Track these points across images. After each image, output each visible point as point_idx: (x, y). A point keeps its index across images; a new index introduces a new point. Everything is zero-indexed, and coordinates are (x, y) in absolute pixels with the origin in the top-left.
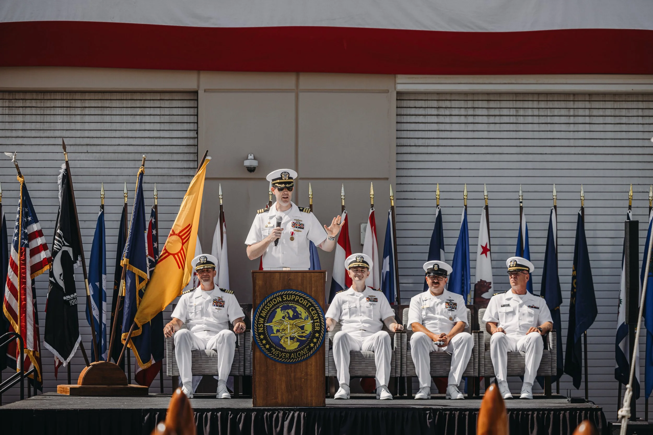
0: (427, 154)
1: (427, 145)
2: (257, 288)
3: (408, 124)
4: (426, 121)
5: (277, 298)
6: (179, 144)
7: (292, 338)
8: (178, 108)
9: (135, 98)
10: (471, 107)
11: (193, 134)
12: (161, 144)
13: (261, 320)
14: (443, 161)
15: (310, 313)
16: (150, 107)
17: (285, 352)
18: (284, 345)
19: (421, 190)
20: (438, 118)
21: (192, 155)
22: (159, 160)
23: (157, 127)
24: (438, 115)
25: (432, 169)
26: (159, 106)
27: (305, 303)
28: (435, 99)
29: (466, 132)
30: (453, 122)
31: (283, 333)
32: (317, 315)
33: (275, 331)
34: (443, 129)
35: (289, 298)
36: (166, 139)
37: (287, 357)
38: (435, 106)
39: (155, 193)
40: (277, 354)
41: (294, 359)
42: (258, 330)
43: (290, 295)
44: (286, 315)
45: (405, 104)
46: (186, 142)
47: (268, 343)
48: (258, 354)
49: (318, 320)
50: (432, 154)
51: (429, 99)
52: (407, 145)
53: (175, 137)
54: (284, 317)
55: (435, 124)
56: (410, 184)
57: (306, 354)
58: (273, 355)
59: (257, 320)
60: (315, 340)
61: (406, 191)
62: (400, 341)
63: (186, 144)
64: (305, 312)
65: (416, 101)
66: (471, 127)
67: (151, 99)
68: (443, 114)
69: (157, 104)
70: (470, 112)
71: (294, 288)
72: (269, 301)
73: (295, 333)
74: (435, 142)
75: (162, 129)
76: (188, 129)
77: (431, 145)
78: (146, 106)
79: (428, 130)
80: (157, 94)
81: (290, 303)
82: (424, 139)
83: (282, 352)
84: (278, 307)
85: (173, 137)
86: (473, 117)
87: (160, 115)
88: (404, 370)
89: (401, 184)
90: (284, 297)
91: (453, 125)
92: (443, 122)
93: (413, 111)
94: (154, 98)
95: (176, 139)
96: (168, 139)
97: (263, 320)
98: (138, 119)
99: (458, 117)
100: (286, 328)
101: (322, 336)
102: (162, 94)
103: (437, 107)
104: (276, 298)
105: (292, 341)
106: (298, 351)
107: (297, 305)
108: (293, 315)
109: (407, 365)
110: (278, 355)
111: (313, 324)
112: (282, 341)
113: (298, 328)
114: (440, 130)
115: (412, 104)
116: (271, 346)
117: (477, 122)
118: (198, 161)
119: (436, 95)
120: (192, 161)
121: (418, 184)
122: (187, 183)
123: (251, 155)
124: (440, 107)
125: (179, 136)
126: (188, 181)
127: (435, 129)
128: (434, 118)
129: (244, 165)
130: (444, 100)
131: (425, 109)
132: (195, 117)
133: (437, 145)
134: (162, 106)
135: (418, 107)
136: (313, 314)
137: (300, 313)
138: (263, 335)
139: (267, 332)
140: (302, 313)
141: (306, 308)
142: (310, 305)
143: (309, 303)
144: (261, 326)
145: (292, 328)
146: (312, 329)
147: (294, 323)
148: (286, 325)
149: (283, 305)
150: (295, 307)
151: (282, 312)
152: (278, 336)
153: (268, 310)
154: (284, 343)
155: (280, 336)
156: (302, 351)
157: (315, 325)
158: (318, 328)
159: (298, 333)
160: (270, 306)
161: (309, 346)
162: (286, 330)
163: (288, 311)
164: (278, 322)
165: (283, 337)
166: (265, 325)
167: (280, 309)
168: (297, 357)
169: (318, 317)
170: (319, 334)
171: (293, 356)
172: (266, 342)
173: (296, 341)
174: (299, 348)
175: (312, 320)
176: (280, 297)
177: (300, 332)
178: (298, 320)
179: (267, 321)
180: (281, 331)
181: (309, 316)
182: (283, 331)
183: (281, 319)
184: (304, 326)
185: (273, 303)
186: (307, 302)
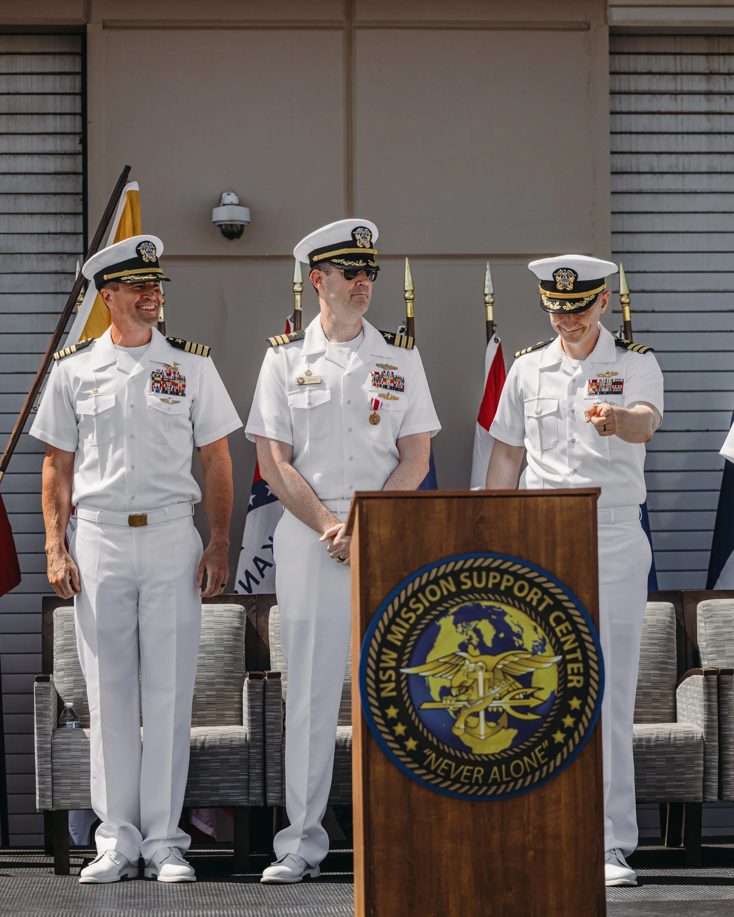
0: (683, 193)
1: (681, 170)
2: (374, 550)
3: (633, 116)
4: (679, 110)
5: (442, 582)
6: (35, 171)
7: (492, 716)
8: (29, 77)
11: (71, 144)
13: (390, 658)
14: (724, 212)
15: (549, 631)
17: (469, 762)
18: (467, 740)
19: (668, 288)
20: (708, 100)
21: (68, 199)
24: (708, 93)
25: (695, 232)
27: (533, 596)
28: (702, 51)
31: (463, 697)
32: (573, 637)
33: (435, 694)
34: (723, 130)
35: (480, 581)
37: (477, 778)
38: (702, 70)
40: (443, 770)
41: (499, 785)
42: (378, 690)
43: (484, 574)
44: (471, 639)
46: (51, 165)
47: (412, 731)
48: (380, 769)
49: (578, 655)
50: (696, 193)
51: (683, 51)
52: (629, 170)
53: (23, 151)
54: (463, 647)
55: (703, 117)
56: (638, 272)
57: (541, 767)
58: (429, 772)
59: (375, 657)
60: (569, 721)
64: (535, 629)
65: (653, 57)
68: (723, 89)
71: (495, 547)
72: (414, 594)
73: (500, 699)
74: (704, 163)
76: (58, 131)
77: (692, 170)
79: (685, 130)
81: (483, 599)
82: (674, 156)
83: (460, 762)
84: (444, 613)
85: (19, 151)
90: (462, 578)
92: (723, 110)
93: (643, 83)
95: (25, 157)
97: (395, 655)
100: (470, 682)
101: (592, 705)
103: (707, 71)
104: (436, 581)
105: (492, 724)
106: (511, 758)
107: (508, 604)
108: (496, 639)
110: (447, 772)
111: (562, 666)
112: (460, 724)
113: (512, 680)
114: (715, 130)
116: (423, 743)
118: (85, 214)
119: (702, 39)
120: (70, 216)
121: (660, 272)
122: (56, 273)
123: (229, 194)
124: (713, 71)
125: (35, 150)
126: (59, 269)
127: (703, 130)
128: (700, 100)
129: (214, 220)
130: (724, 54)
131: (674, 76)
132: (78, 99)
133: (708, 170)
135: (658, 70)
136: (559, 635)
137: (519, 632)
138: (395, 707)
139: (409, 697)
140: (525, 631)
141: (537, 613)
142: (552, 603)
143: (546, 597)
144: (390, 676)
145: (492, 680)
146: (559, 685)
147: (498, 664)
148: (470, 672)
149: (462, 605)
150: (501, 610)
151: (457, 627)
152: (445, 709)
153: (411, 622)
154: (465, 731)
155: (451, 708)
156: (526, 759)
157: (569, 672)
158: (578, 682)
159: (511, 699)
160: (418, 609)
161: (549, 743)
162: (473, 688)
163: (477, 624)
164: (446, 663)
165: (462, 711)
166: (403, 673)
167: (452, 618)
168: (509, 779)
169: (576, 644)
170: (580, 702)
171: (495, 774)
172: (406, 731)
173: (506, 726)
174: (515, 750)
175: (556, 654)
176: (450, 579)
177: (518, 694)
178: (513, 655)
179: (409, 659)
180: (454, 692)
181: (547, 641)
182: (464, 693)
183: (454, 654)
184: (531, 674)
185: (426, 600)
186: (540, 594)
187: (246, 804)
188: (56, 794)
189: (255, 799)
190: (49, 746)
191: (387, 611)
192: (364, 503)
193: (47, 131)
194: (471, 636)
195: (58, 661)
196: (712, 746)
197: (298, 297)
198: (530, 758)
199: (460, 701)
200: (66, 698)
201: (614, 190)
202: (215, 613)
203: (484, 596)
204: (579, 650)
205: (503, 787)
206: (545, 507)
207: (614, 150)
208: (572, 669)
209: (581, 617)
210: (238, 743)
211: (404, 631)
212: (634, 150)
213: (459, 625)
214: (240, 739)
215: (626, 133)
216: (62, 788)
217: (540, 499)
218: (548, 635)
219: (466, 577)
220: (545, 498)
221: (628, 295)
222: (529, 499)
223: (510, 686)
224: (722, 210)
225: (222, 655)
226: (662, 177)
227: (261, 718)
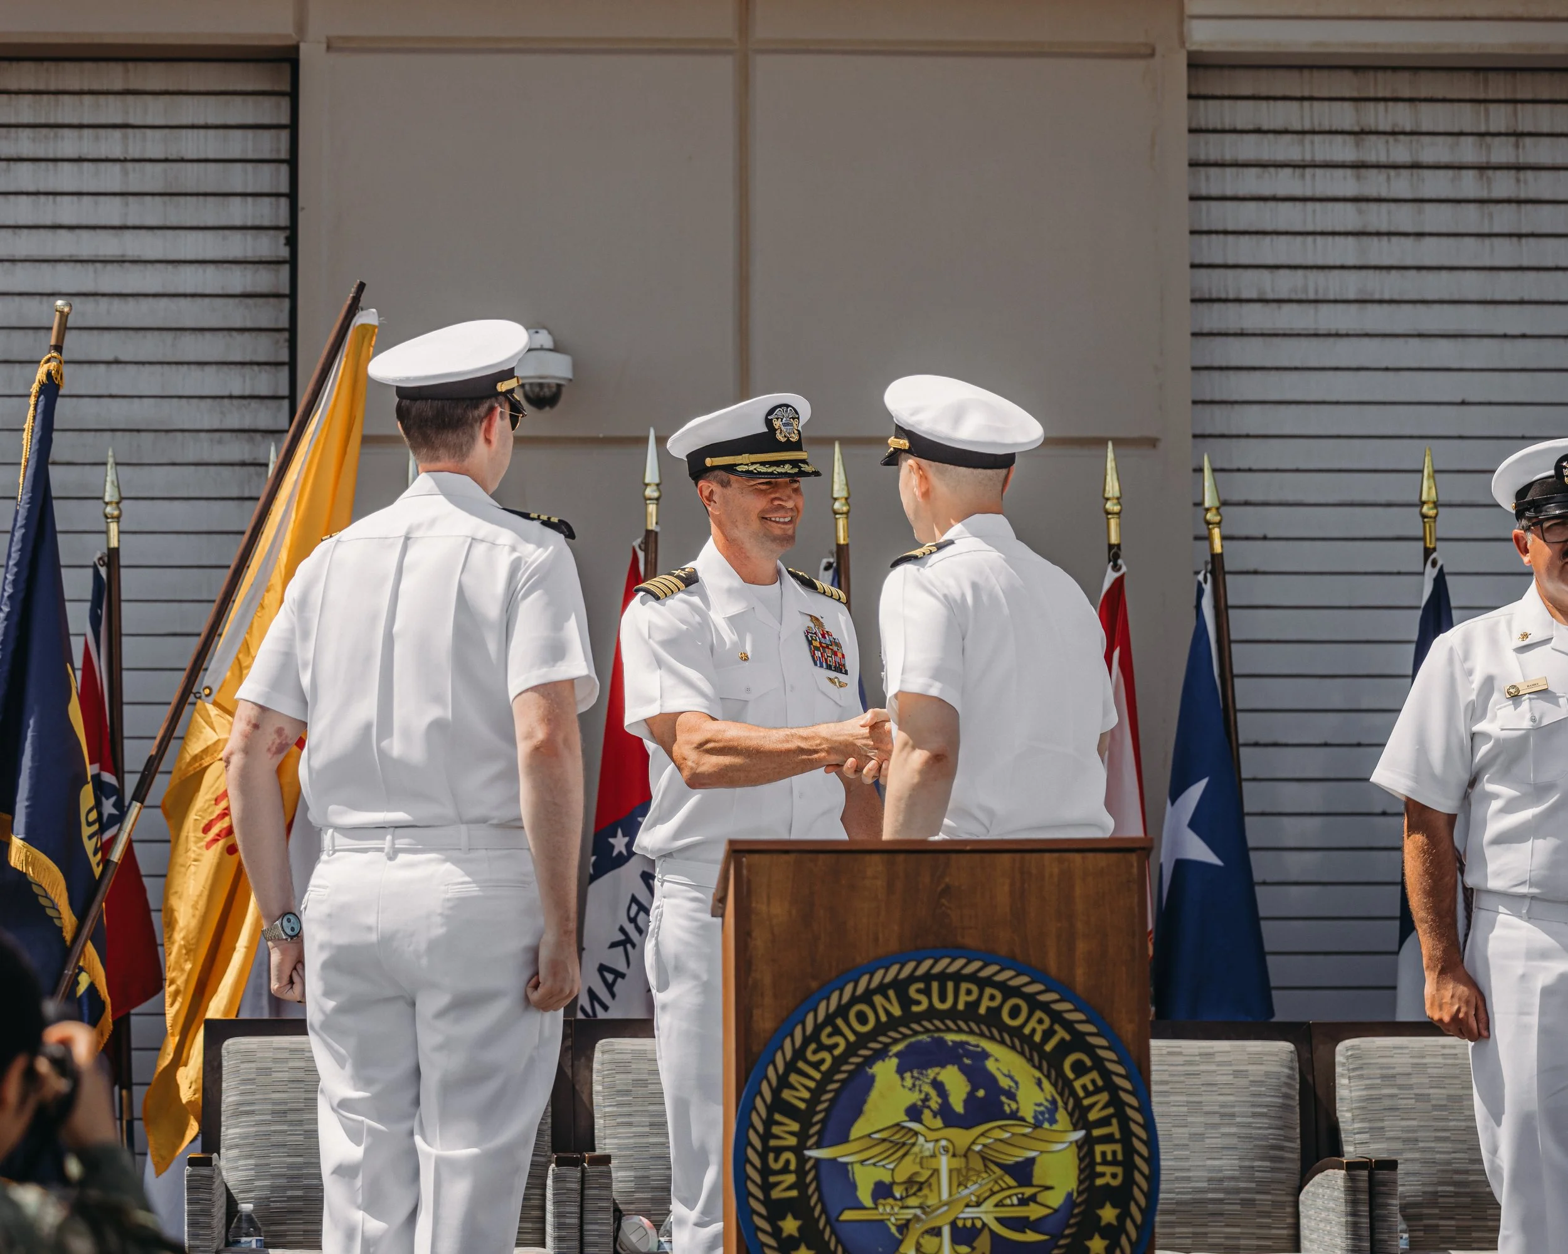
0: (1316, 335)
1: (1312, 296)
2: (760, 941)
3: (1229, 205)
4: (1309, 193)
5: (878, 999)
6: (208, 291)
7: (964, 1235)
8: (202, 132)
9: (14, 87)
10: (1503, 130)
11: (271, 246)
12: (129, 292)
13: (787, 1130)
14: (1387, 369)
15: (1064, 1086)
16: (81, 126)
19: (1291, 498)
20: (1358, 178)
21: (264, 339)
22: (117, 362)
23: (111, 211)
24: (1359, 166)
25: (1337, 403)
26: (118, 120)
27: (1036, 1026)
28: (1347, 95)
29: (1487, 241)
30: (1427, 196)
31: (913, 1201)
32: (1104, 1097)
33: (864, 1194)
34: (1384, 228)
35: (943, 999)
36: (149, 266)
38: (1347, 127)
42: (767, 1187)
43: (950, 985)
44: (927, 1099)
46: (238, 280)
49: (1114, 1129)
50: (1337, 335)
51: (1316, 94)
52: (1223, 296)
53: (189, 257)
54: (914, 1113)
55: (1349, 206)
56: (1239, 470)
59: (761, 1129)
60: (1097, 1246)
63: (238, 290)
64: (1039, 1083)
65: (1264, 104)
66: (1504, 219)
67: (86, 88)
68: (1383, 159)
69: (112, 110)
70: (1502, 151)
71: (969, 941)
72: (830, 1019)
73: (978, 1204)
74: (1351, 284)
75: (130, 223)
76: (249, 223)
77: (1331, 297)
78: (60, 121)
79: (1319, 229)
80: (112, 65)
81: (949, 1030)
82: (1300, 272)
84: (881, 1054)
85: (182, 257)
86: (1513, 173)
87: (125, 160)
90: (912, 992)
91: (1428, 207)
92: (1384, 194)
93: (1248, 148)
94: (96, 87)
95: (193, 267)
96: (158, 266)
97: (795, 1127)
99: (1450, 173)
100: (926, 1174)
101: (1139, 1218)
102: (131, 65)
103: (1357, 129)
104: (867, 997)
105: (965, 1250)
107: (992, 1038)
108: (970, 1099)
111: (1085, 1148)
112: (908, 1248)
113: (998, 1171)
114: (1370, 229)
117: (1532, 195)
118: (292, 364)
119: (1348, 74)
120: (267, 368)
121: (1277, 471)
122: (243, 464)
123: (537, 332)
124: (1367, 129)
125: (209, 256)
126: (247, 458)
127: (1350, 228)
128: (1345, 178)
130: (1385, 100)
131: (1300, 137)
132: (284, 169)
133: (1359, 297)
134: (132, 121)
135: (1272, 127)
136: (1081, 1094)
137: (1010, 1087)
138: (796, 1217)
139: (820, 1199)
140: (1021, 1085)
141: (1043, 1055)
142: (1068, 1037)
143: (1057, 1027)
144: (788, 1162)
145: (964, 1172)
146: (1081, 1182)
147: (973, 1143)
148: (927, 1157)
149: (913, 1040)
150: (979, 1050)
151: (903, 1079)
152: (882, 1221)
153: (824, 1068)
155: (893, 1220)
157: (1098, 1159)
158: (1114, 1176)
159: (996, 1205)
160: (836, 1045)
162: (930, 1185)
163: (938, 1074)
164: (884, 1140)
165: (911, 1226)
166: (810, 1158)
167: (895, 1061)
169: (1111, 1110)
170: (1117, 1211)
175: (1075, 1128)
176: (891, 993)
178: (1000, 1127)
179: (820, 1134)
180: (898, 1192)
181: (1060, 1103)
182: (914, 1194)
183: (897, 1125)
184: (1031, 1161)
185: (851, 1029)
186: (1047, 1022)
191: (782, 1048)
192: (744, 859)
193: (230, 223)
194: (927, 1094)
195: (229, 1132)
197: (652, 508)
199: (907, 1207)
200: (242, 1195)
201: (1197, 330)
203: (951, 1023)
204: (1114, 1121)
206: (1056, 871)
207: (1197, 261)
208: (1104, 1154)
209: (1120, 1062)
211: (812, 1085)
212: (1231, 262)
213: (908, 1075)
215: (1217, 232)
217: (1047, 855)
218: (1061, 1094)
219: (919, 991)
220: (1056, 855)
221: (1218, 509)
222: (1028, 856)
223: (996, 1182)
224: (1384, 365)
226: (1280, 308)
227: (576, 1234)
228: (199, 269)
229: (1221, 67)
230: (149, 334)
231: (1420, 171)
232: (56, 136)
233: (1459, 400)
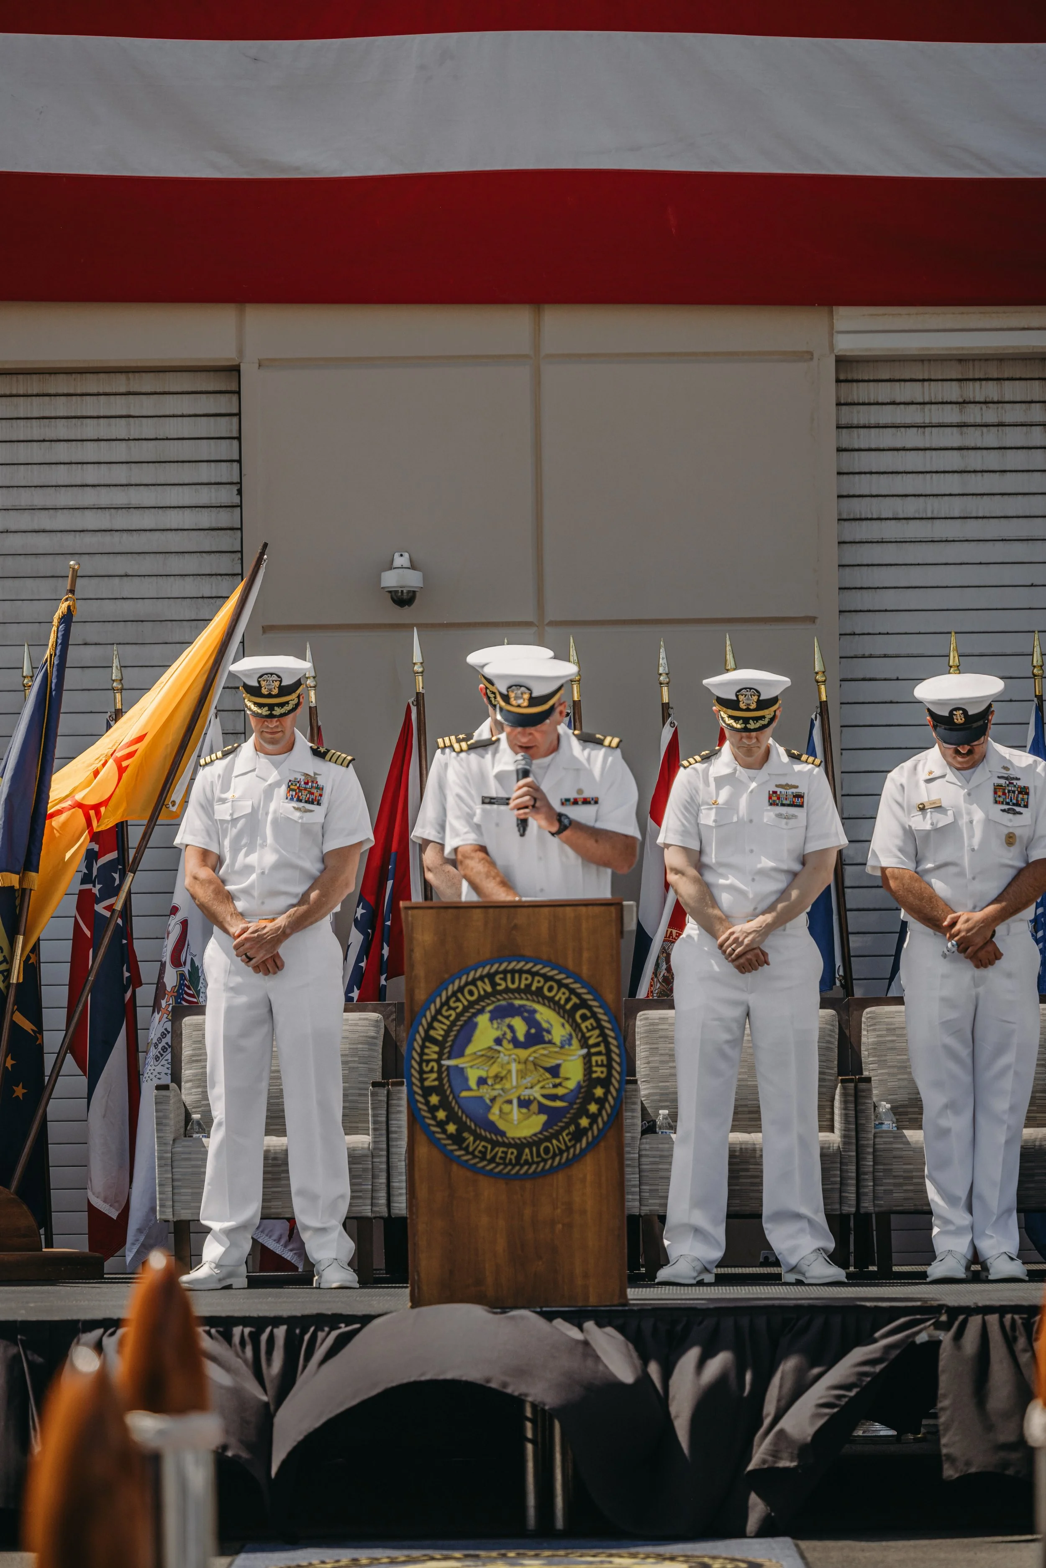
0: (933, 541)
1: (929, 515)
2: (418, 954)
3: (873, 454)
4: (928, 445)
5: (479, 983)
6: (185, 527)
7: (524, 1103)
8: (180, 420)
9: (52, 391)
11: (227, 495)
12: (133, 528)
13: (432, 1051)
15: (576, 1027)
16: (98, 417)
17: (503, 1144)
18: (501, 1125)
19: (915, 652)
20: (961, 434)
21: (225, 558)
23: (120, 474)
24: (961, 426)
25: (947, 587)
26: (124, 413)
27: (561, 996)
28: (954, 377)
30: (1008, 445)
31: (498, 1086)
32: (597, 1032)
33: (473, 1083)
34: (979, 467)
35: (513, 982)
36: (146, 511)
37: (511, 1160)
38: (954, 399)
39: (115, 674)
40: (480, 1152)
41: (530, 1165)
42: (422, 1080)
43: (517, 976)
44: (504, 1034)
45: (861, 392)
46: (206, 519)
47: (452, 1117)
48: (423, 1150)
49: (602, 1048)
50: (947, 541)
51: (933, 377)
52: (869, 516)
53: (172, 505)
54: (498, 1041)
55: (955, 452)
56: (880, 634)
57: (568, 1149)
58: (468, 1153)
59: (418, 1050)
60: (593, 1108)
61: (871, 656)
62: (852, 1106)
63: (206, 526)
64: (563, 1025)
65: (896, 385)
67: (101, 391)
68: (978, 420)
69: (119, 406)
71: (528, 952)
72: (454, 994)
73: (532, 1088)
74: (956, 507)
75: (133, 482)
76: (213, 480)
77: (943, 515)
78: (85, 414)
79: (934, 470)
80: (118, 375)
81: (516, 998)
82: (922, 499)
83: (495, 1144)
84: (481, 1011)
85: (168, 504)
87: (129, 440)
88: (866, 1194)
89: (854, 634)
90: (497, 979)
91: (1009, 453)
92: (979, 445)
93: (887, 415)
94: (108, 390)
95: (176, 511)
96: (153, 510)
97: (436, 1049)
98: (62, 452)
99: (1024, 429)
100: (504, 1073)
101: (614, 1094)
102: (131, 375)
103: (961, 400)
104: (473, 982)
105: (524, 1110)
106: (541, 1141)
107: (539, 1002)
108: (528, 1035)
109: (874, 1179)
110: (484, 1153)
111: (587, 1058)
112: (495, 1110)
113: (542, 1070)
114: (970, 468)
115: (883, 392)
116: (462, 1127)
119: (955, 365)
120: (227, 577)
121: (906, 633)
123: (401, 555)
124: (967, 400)
125: (187, 503)
127: (955, 469)
128: (952, 434)
129: (382, 586)
130: (980, 380)
131: (922, 406)
132: (233, 443)
133: (962, 515)
134: (132, 413)
135: (902, 400)
136: (585, 1030)
137: (548, 1027)
138: (437, 1095)
139: (450, 1086)
140: (554, 1027)
141: (565, 1011)
142: (578, 1001)
143: (573, 997)
144: (433, 1067)
145: (524, 1071)
146: (585, 1075)
147: (529, 1056)
148: (505, 1064)
149: (498, 1004)
150: (532, 1008)
151: (492, 1024)
152: (481, 1097)
153: (452, 1018)
154: (500, 1117)
155: (487, 1096)
156: (554, 1142)
157: (594, 1063)
158: (602, 1072)
159: (541, 1088)
160: (457, 1007)
161: (576, 1127)
162: (507, 1078)
163: (511, 1021)
164: (482, 1056)
165: (497, 1099)
166: (444, 1065)
167: (488, 1015)
168: (539, 1159)
169: (600, 1039)
170: (604, 1090)
171: (527, 1155)
172: (447, 1117)
173: (536, 1111)
174: (545, 1133)
175: (582, 1047)
176: (486, 980)
177: (548, 1084)
178: (542, 1048)
179: (449, 1052)
180: (490, 1082)
181: (574, 1036)
182: (499, 1083)
183: (490, 1047)
184: (558, 1066)
185: (465, 999)
186: (567, 994)
187: (369, 1214)
188: (176, 1204)
189: (383, 1211)
190: (170, 1155)
191: (429, 1009)
193: (200, 481)
194: (505, 1032)
195: (187, 1072)
196: (850, 1156)
198: (559, 1141)
199: (495, 1090)
200: (193, 1110)
201: (842, 540)
202: (350, 1022)
203: (517, 995)
204: (602, 1044)
205: (534, 1167)
207: (843, 493)
208: (597, 1062)
209: (605, 1014)
210: (360, 1152)
212: (874, 493)
213: (495, 1022)
214: (363, 1148)
215: (865, 473)
216: (183, 1198)
218: (575, 1031)
219: (501, 979)
223: (541, 1076)
224: (978, 561)
225: (356, 1065)
226: (908, 523)
227: (384, 1126)
228: (180, 511)
229: (868, 361)
230: (147, 556)
231: (1004, 428)
232: (82, 424)
233: (1029, 584)
